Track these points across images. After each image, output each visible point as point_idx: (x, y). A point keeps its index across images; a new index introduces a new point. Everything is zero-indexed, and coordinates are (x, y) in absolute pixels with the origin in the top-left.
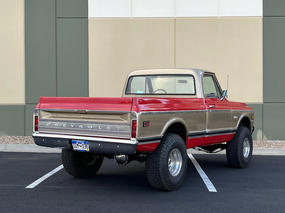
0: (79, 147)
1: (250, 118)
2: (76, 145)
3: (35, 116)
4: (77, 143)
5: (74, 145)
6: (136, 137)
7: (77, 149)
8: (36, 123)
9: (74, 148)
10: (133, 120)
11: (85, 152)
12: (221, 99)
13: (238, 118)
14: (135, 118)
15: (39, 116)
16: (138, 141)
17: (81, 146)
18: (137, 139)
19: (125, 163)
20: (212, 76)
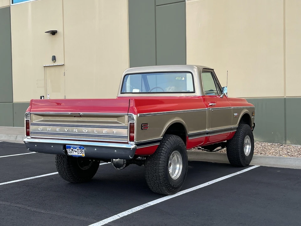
0: (74, 152)
1: (250, 115)
2: (71, 150)
3: (26, 120)
4: (71, 148)
5: (69, 150)
6: (135, 141)
7: (72, 154)
8: (28, 127)
9: (69, 153)
10: (130, 123)
11: (80, 158)
12: (221, 96)
13: (239, 115)
14: (132, 121)
15: (30, 120)
16: (136, 144)
17: (76, 152)
18: (135, 143)
19: (123, 167)
20: (211, 72)
